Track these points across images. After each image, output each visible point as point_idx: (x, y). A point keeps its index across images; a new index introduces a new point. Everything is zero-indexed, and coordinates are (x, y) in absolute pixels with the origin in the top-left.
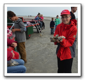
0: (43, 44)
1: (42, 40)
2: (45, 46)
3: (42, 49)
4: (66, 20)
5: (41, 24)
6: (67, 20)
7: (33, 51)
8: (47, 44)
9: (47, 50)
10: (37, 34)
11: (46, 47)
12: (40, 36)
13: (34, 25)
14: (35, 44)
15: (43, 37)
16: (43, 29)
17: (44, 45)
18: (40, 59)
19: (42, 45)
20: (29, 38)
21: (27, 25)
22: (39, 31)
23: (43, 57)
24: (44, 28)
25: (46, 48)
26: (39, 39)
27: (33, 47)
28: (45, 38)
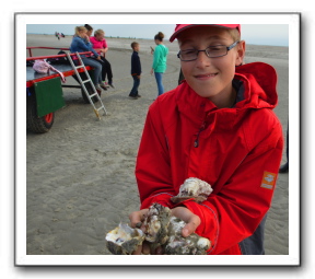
0: (105, 154)
1: (102, 134)
2: (112, 162)
3: (98, 178)
4: (211, 70)
5: (97, 68)
6: (219, 71)
7: (62, 189)
8: (123, 153)
9: (122, 180)
10: (82, 107)
11: (116, 165)
12: (94, 115)
13: (65, 75)
14: (70, 156)
15: (105, 120)
16: (105, 89)
17: (109, 159)
18: (90, 230)
19: (100, 159)
20: (49, 127)
21: (37, 73)
22: (90, 97)
23: (101, 219)
24: (110, 82)
25: (116, 173)
26: (89, 129)
27: (61, 168)
28: (114, 123)
